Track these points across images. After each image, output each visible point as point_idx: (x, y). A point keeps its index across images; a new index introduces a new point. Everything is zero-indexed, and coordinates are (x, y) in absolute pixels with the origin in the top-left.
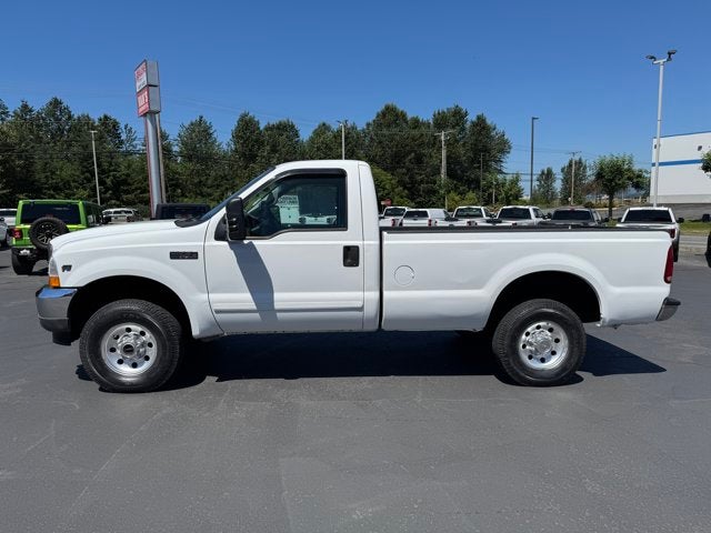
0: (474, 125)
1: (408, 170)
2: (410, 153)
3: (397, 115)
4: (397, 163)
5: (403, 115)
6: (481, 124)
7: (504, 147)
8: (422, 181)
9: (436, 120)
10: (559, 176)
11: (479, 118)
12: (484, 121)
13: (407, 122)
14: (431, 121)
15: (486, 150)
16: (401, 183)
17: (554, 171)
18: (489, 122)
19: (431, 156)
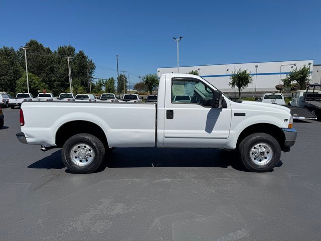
0: (79, 55)
1: (47, 74)
2: (47, 65)
3: (38, 46)
4: (41, 70)
5: (41, 46)
6: (81, 54)
7: (92, 67)
8: (55, 80)
9: (59, 51)
10: (116, 81)
11: (80, 52)
12: (83, 54)
13: (44, 50)
14: (57, 51)
15: (85, 67)
16: (44, 81)
17: (114, 79)
18: (85, 54)
19: (59, 69)
